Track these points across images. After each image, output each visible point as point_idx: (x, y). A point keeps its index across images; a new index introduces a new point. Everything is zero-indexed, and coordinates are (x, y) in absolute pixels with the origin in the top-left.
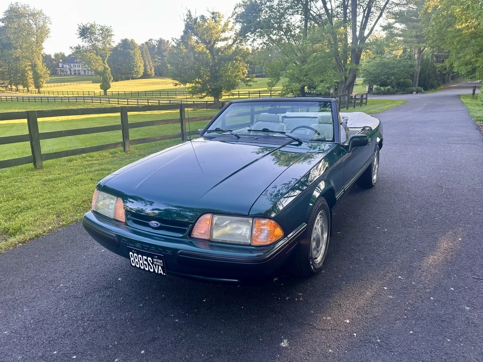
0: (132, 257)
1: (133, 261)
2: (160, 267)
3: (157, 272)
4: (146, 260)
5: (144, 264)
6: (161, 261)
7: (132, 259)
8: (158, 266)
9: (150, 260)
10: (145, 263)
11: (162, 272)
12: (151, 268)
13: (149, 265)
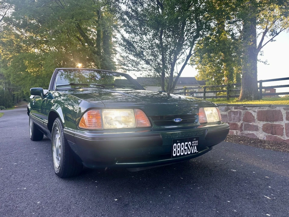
0: (175, 148)
1: (175, 151)
2: (196, 146)
3: (192, 153)
4: (187, 145)
5: (184, 149)
6: (197, 142)
7: (175, 150)
8: (195, 146)
9: (190, 144)
10: (186, 148)
11: (196, 151)
12: (189, 151)
13: (188, 148)
